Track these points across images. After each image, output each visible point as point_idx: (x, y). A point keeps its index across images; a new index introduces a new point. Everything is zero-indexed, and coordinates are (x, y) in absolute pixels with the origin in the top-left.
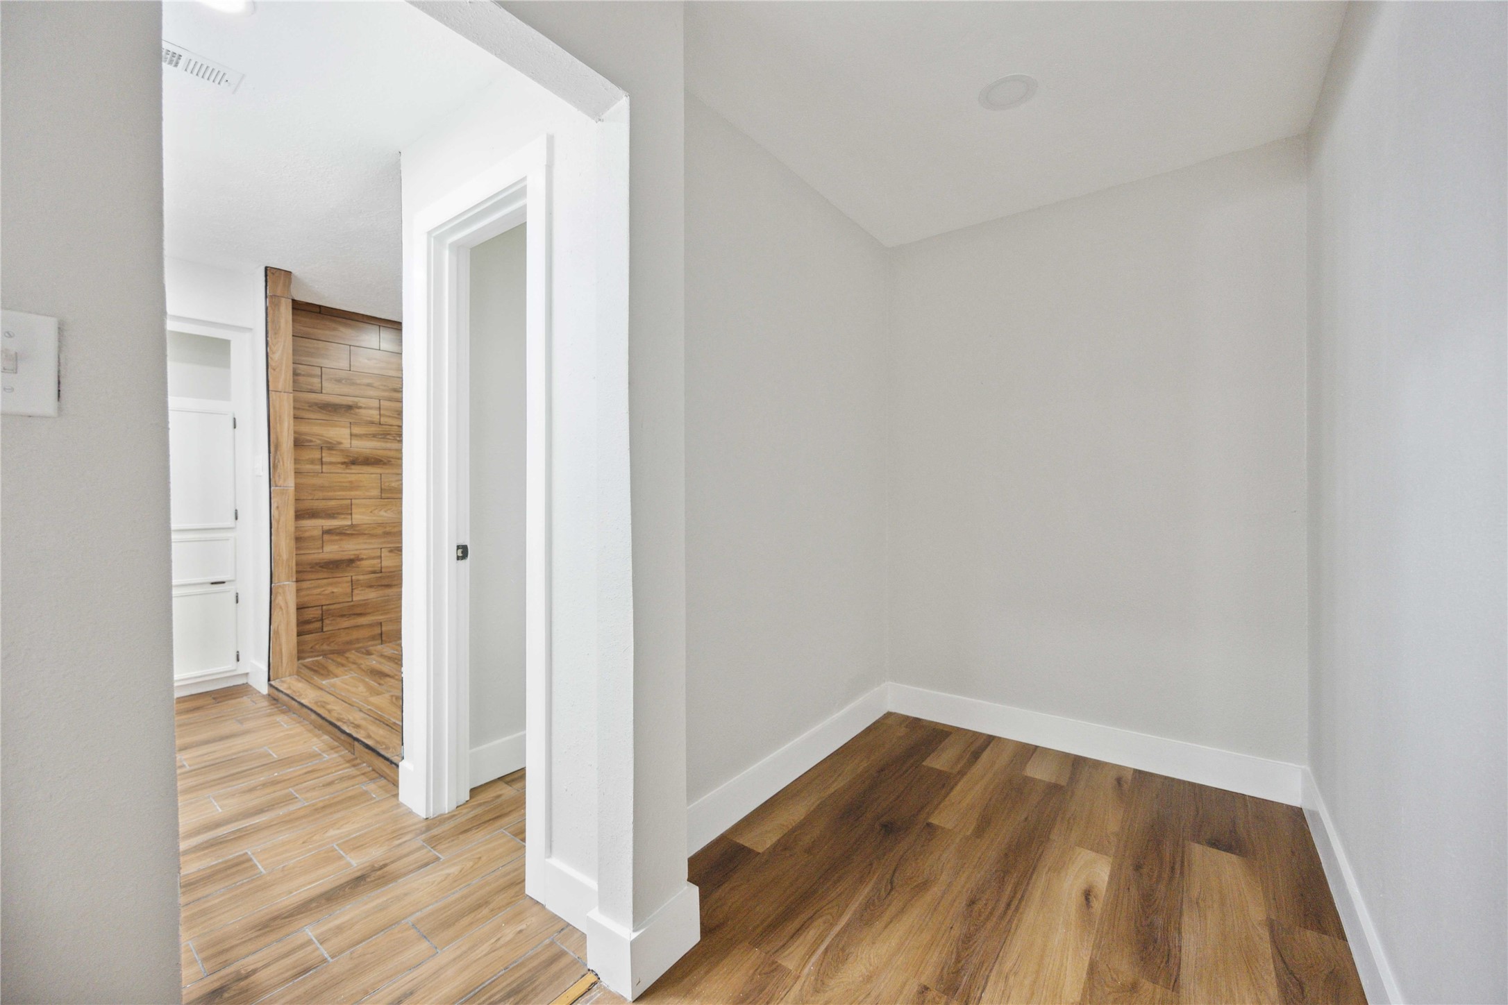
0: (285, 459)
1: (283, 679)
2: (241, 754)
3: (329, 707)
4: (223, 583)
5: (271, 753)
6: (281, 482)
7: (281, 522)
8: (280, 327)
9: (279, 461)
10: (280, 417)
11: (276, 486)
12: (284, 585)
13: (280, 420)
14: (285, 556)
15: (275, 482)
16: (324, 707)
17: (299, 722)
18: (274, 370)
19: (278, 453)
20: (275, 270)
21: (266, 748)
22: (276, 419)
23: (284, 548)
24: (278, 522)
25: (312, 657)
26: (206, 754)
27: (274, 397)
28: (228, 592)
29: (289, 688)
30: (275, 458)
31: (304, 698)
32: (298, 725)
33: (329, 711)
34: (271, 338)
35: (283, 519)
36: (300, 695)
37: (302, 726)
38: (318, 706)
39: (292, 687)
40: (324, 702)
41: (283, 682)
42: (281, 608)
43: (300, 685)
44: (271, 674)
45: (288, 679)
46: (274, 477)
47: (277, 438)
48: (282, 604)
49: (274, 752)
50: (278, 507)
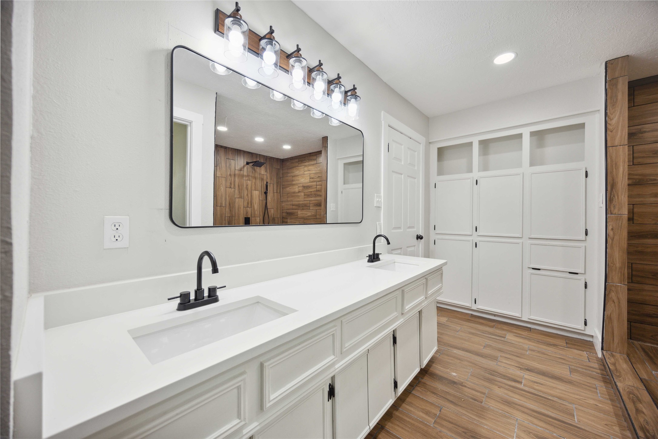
0: (620, 194)
1: (614, 353)
2: (555, 399)
3: (640, 406)
4: (577, 274)
5: (575, 414)
6: (616, 211)
7: (614, 240)
8: (617, 99)
9: (614, 196)
10: (616, 164)
11: (611, 214)
12: (616, 285)
13: (616, 167)
14: (618, 265)
15: (611, 211)
16: (634, 402)
17: (611, 400)
18: (611, 132)
19: (614, 190)
20: (613, 60)
21: (574, 406)
22: (612, 166)
23: (617, 260)
24: (613, 239)
25: (652, 343)
26: (537, 383)
27: (611, 151)
28: (581, 280)
29: (614, 364)
30: (611, 194)
31: (620, 381)
32: (609, 402)
33: (638, 411)
34: (610, 110)
35: (616, 237)
36: (619, 376)
37: (613, 405)
38: (629, 398)
39: (617, 365)
40: (637, 397)
41: (613, 356)
42: (613, 301)
43: (625, 366)
44: (604, 345)
45: (618, 355)
46: (610, 207)
47: (613, 180)
48: (615, 298)
49: (577, 415)
50: (612, 229)
